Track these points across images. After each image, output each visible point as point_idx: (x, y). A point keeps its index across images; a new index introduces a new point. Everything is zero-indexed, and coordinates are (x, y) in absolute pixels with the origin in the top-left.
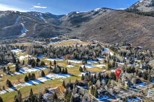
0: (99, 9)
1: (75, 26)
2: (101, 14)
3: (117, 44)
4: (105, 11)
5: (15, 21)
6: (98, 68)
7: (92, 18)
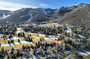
0: (78, 4)
1: (61, 15)
2: (79, 8)
3: (77, 26)
4: (82, 6)
5: (28, 13)
6: (53, 40)
7: (73, 10)
